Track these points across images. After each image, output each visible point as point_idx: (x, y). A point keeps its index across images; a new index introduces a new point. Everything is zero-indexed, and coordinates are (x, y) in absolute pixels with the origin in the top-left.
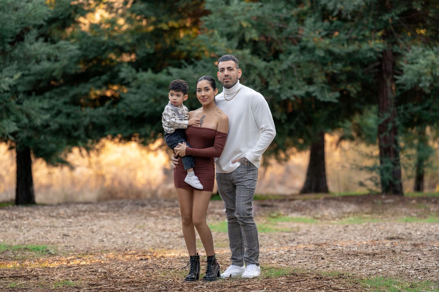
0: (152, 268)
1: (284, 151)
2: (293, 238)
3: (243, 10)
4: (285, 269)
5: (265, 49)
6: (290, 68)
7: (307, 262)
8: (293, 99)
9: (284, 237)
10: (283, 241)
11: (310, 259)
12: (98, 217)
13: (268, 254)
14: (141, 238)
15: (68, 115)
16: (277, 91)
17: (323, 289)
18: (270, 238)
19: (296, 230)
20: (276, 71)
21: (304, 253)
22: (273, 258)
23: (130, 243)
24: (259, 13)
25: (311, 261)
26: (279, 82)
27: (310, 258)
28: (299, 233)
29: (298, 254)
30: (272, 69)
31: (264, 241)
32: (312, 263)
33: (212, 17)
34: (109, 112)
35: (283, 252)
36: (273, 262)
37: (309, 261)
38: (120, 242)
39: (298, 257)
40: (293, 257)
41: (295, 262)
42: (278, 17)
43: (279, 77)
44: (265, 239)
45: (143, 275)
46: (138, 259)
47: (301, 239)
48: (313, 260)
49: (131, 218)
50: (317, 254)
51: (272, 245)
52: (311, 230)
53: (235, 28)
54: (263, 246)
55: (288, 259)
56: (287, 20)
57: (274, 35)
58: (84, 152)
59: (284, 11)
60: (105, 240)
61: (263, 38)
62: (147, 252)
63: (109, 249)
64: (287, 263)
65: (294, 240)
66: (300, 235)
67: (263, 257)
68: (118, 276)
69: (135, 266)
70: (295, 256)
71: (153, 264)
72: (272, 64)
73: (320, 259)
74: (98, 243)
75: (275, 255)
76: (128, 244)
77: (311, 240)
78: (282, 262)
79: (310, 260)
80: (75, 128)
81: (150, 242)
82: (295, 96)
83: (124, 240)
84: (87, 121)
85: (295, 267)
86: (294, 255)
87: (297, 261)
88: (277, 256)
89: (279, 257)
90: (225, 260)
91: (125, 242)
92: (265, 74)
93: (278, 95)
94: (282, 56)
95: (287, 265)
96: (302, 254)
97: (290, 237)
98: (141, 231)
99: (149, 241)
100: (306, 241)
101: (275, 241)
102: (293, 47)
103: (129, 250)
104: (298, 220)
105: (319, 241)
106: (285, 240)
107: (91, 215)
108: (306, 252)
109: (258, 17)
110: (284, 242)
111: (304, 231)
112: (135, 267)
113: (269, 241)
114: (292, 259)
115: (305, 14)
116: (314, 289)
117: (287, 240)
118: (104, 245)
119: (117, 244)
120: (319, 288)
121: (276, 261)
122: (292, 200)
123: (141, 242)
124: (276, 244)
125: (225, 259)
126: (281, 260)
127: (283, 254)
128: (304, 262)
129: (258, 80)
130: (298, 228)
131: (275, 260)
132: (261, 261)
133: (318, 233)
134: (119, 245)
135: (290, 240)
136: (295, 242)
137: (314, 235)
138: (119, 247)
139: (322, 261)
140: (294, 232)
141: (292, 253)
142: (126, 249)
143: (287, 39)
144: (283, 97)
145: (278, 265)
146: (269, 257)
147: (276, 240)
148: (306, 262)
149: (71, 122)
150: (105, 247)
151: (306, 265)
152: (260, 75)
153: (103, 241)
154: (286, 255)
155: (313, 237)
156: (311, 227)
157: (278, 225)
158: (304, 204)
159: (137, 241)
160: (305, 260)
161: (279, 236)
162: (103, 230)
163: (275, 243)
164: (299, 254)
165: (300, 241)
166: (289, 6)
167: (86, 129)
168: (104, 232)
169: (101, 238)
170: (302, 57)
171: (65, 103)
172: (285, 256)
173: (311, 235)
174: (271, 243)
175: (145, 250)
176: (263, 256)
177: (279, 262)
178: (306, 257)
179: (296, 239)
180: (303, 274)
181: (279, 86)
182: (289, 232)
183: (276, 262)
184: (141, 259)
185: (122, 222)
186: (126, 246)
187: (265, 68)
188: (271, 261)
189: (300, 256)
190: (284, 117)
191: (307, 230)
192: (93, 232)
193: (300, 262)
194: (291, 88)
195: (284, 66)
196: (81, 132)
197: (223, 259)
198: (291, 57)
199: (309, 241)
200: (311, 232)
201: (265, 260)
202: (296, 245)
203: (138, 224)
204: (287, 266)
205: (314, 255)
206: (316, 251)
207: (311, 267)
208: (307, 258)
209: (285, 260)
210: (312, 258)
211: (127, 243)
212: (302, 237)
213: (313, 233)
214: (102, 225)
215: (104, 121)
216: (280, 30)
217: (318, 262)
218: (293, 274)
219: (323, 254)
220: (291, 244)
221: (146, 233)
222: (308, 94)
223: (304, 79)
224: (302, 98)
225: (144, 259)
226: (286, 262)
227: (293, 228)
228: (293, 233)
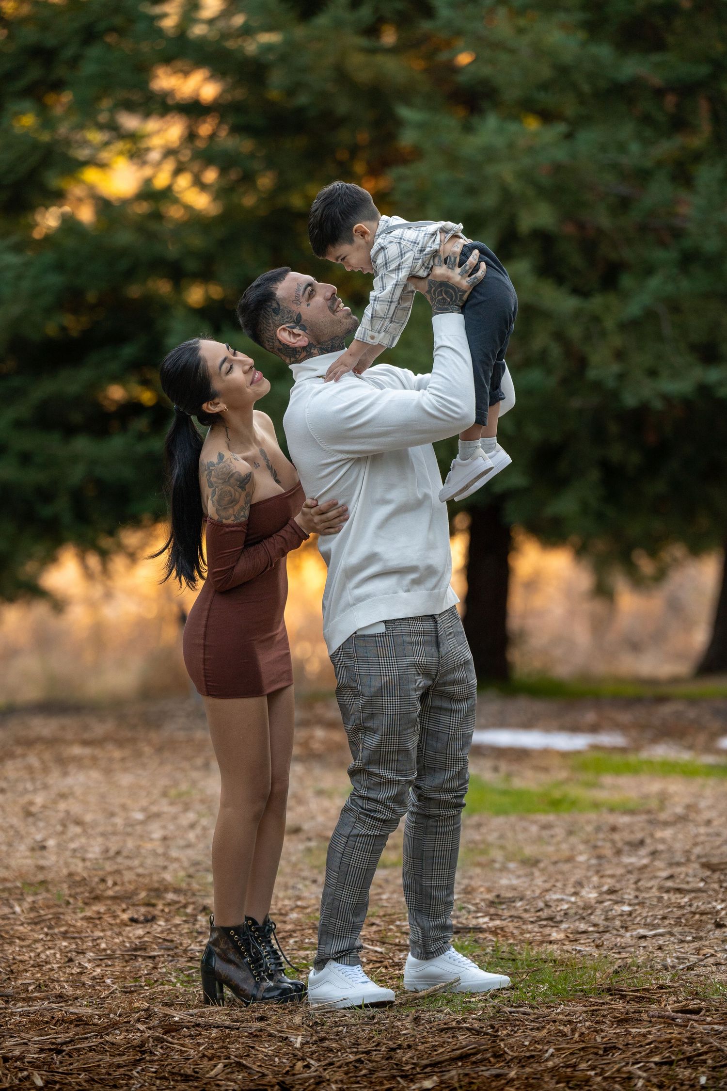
0: (153, 958)
1: (653, 553)
2: (639, 836)
3: (511, 146)
4: (589, 963)
5: (576, 259)
6: (650, 315)
7: (667, 937)
8: (658, 405)
9: (614, 829)
10: (608, 845)
11: (675, 925)
12: (63, 762)
13: (541, 905)
14: (165, 838)
15: (25, 459)
16: (611, 383)
17: (705, 1061)
18: (570, 833)
19: (654, 804)
20: (609, 323)
21: (660, 899)
22: (558, 918)
23: (125, 853)
24: (560, 154)
25: (681, 934)
26: (620, 355)
27: (678, 923)
28: (663, 816)
29: (638, 904)
30: (596, 319)
31: (549, 844)
32: (682, 941)
33: (422, 168)
34: (141, 448)
35: (593, 895)
36: (555, 935)
37: (671, 934)
38: (95, 851)
39: (640, 914)
40: (621, 915)
41: (628, 934)
42: (615, 167)
43: (617, 341)
44: (552, 836)
45: (115, 987)
46: (122, 920)
47: (663, 841)
48: (687, 929)
49: (162, 763)
50: (703, 908)
51: (570, 859)
52: (703, 804)
53: (489, 200)
54: (542, 865)
55: (605, 923)
56: (643, 176)
57: (603, 219)
58: (93, 561)
59: (635, 148)
60: (51, 843)
61: (569, 229)
62: (166, 890)
63: (50, 876)
64: (598, 942)
65: (642, 843)
66: (666, 824)
67: (526, 916)
68: (30, 988)
69: (103, 946)
70: (630, 914)
71: (165, 940)
72: (597, 302)
73: (710, 926)
74: (28, 853)
75: (565, 906)
76: (120, 859)
77: (696, 844)
78: (584, 936)
79: (676, 930)
80: (46, 495)
81: (190, 852)
82: (666, 398)
83: (110, 845)
84: (76, 475)
85: (624, 955)
86: (627, 908)
87: (634, 933)
88: (572, 912)
89: (576, 914)
90: (397, 926)
91: (112, 853)
92: (575, 332)
93: (615, 395)
94: (627, 281)
95: (597, 946)
96: (652, 907)
97: (632, 832)
98: (173, 810)
99: (189, 846)
100: (678, 846)
101: (582, 847)
102: (660, 255)
103: (110, 883)
104: (668, 769)
105: (719, 847)
106: (613, 842)
107: (47, 756)
108: (666, 896)
109: (558, 168)
110: (608, 852)
111: (679, 810)
112: (105, 950)
113: (564, 846)
114: (618, 923)
115: (697, 157)
116: (670, 1063)
117: (620, 844)
118: (42, 862)
119: (84, 860)
120: (689, 1059)
121: (565, 930)
122: (662, 700)
123: (160, 850)
124: (582, 858)
125: (398, 923)
126: (583, 926)
127: (593, 901)
128: (655, 936)
129: (556, 351)
130: (663, 798)
131: (564, 926)
132: (515, 931)
133: (720, 816)
134: (88, 864)
135: (630, 844)
136: (643, 852)
137: (709, 823)
138: (85, 868)
139: (718, 933)
140: (649, 812)
141: (621, 902)
142: (103, 880)
143: (643, 228)
144: (630, 400)
145: (568, 947)
146: (544, 914)
147: (586, 842)
148: (662, 935)
149: (33, 477)
150: (41, 868)
151: (660, 948)
152: (559, 336)
153: (44, 848)
154: (601, 906)
155: (702, 830)
156: (700, 796)
157: (601, 787)
158: (692, 713)
159: (149, 846)
160: (661, 931)
161: (598, 829)
162: (62, 806)
163: (581, 853)
164: (642, 904)
165: (661, 847)
166: (648, 133)
167: (77, 498)
168: (61, 815)
169: (39, 837)
170: (685, 284)
171: (19, 424)
172: (598, 912)
173: (697, 825)
174: (567, 853)
175: (164, 879)
176: (526, 911)
177: (575, 936)
178: (664, 918)
179: (648, 841)
180: (644, 990)
181: (616, 368)
182: (632, 812)
183: (561, 936)
184: (133, 920)
185: (126, 779)
186: (109, 867)
187: (577, 314)
188: (547, 931)
189: (644, 915)
190: (635, 459)
191: (688, 807)
192: (28, 814)
193: (644, 937)
194: (653, 373)
195: (634, 309)
196: (62, 506)
197: (392, 922)
198: (654, 282)
199: (688, 847)
200: (698, 811)
201: (530, 927)
202: (645, 861)
203: (176, 784)
204: (596, 953)
205: (693, 909)
206: (700, 894)
207: (678, 958)
208: (667, 922)
209: (595, 925)
210: (683, 921)
211: (118, 853)
212: (667, 833)
213: (707, 815)
214: (65, 790)
215: (127, 473)
216: (624, 204)
217: (701, 938)
218: (609, 990)
219: (723, 905)
220: (630, 856)
221: (191, 816)
222: (704, 390)
223: (694, 348)
224: (687, 403)
225: (142, 918)
226: (596, 935)
227: (646, 797)
228: (643, 817)
